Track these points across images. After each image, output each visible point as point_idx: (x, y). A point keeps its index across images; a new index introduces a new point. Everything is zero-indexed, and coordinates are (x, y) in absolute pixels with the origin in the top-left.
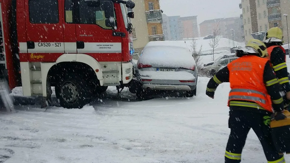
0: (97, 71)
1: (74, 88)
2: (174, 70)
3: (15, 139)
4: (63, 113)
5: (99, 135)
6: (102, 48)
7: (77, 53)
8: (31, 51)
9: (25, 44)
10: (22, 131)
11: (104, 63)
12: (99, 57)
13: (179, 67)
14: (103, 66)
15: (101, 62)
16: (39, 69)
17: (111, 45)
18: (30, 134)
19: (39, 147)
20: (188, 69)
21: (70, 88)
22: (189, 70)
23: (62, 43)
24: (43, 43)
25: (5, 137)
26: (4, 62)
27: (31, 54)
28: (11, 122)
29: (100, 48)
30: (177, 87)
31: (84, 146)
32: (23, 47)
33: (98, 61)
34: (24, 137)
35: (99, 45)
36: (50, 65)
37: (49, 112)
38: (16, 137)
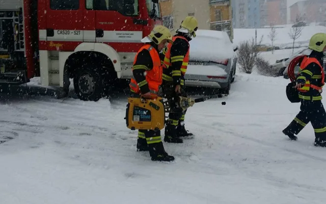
0: (115, 62)
1: (91, 79)
2: (203, 63)
3: (23, 125)
4: (78, 105)
5: (102, 126)
6: (122, 37)
7: (96, 42)
8: (50, 39)
9: (45, 31)
10: (32, 118)
11: (123, 53)
12: (118, 47)
13: (208, 60)
14: (123, 56)
15: (120, 53)
16: (57, 58)
17: (131, 34)
18: (39, 121)
19: (42, 132)
20: (218, 63)
21: (86, 79)
22: (219, 65)
23: (81, 31)
24: (62, 31)
25: (15, 123)
26: (23, 50)
27: (50, 41)
28: (25, 110)
29: (120, 37)
30: (204, 83)
31: (83, 134)
32: (42, 34)
33: (118, 51)
34: (32, 124)
35: (119, 34)
36: (68, 54)
37: (66, 103)
38: (25, 123)
